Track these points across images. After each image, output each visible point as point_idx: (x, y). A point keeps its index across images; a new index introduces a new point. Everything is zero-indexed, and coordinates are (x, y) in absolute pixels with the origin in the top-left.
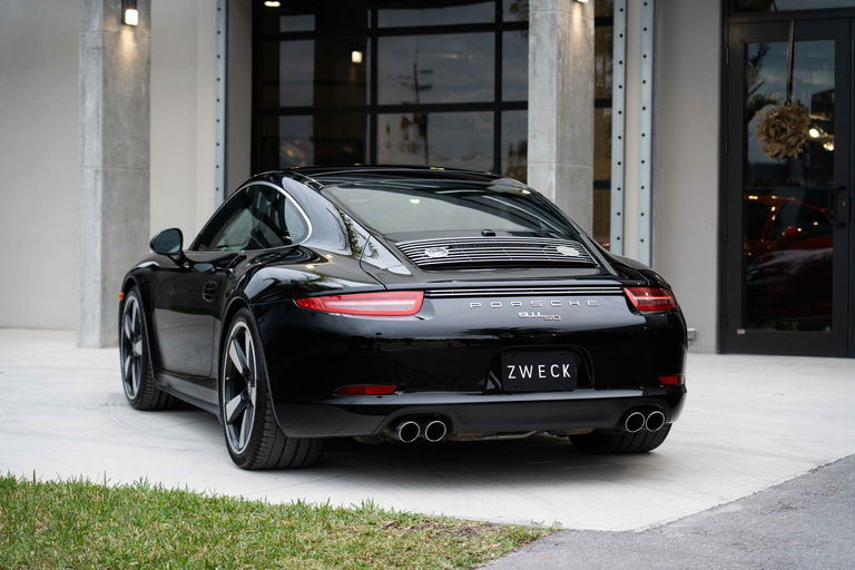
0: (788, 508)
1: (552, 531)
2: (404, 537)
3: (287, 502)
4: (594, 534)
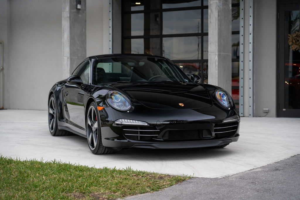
0: (277, 170)
1: (190, 178)
2: (138, 180)
3: (102, 168)
4: (204, 179)
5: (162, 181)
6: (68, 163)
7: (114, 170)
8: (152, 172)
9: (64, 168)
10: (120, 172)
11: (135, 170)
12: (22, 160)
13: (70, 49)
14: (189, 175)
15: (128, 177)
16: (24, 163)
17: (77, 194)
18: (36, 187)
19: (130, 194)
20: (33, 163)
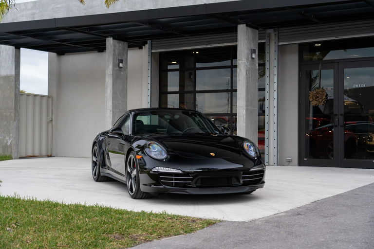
1: (220, 221)
2: (173, 223)
3: (140, 211)
4: (233, 222)
5: (194, 224)
6: (109, 206)
7: (151, 214)
8: (185, 215)
9: (106, 211)
10: (156, 215)
11: (170, 214)
12: (67, 204)
13: (113, 103)
14: (219, 219)
15: (163, 220)
16: (69, 206)
17: (117, 235)
18: (80, 228)
19: (165, 236)
20: (77, 206)
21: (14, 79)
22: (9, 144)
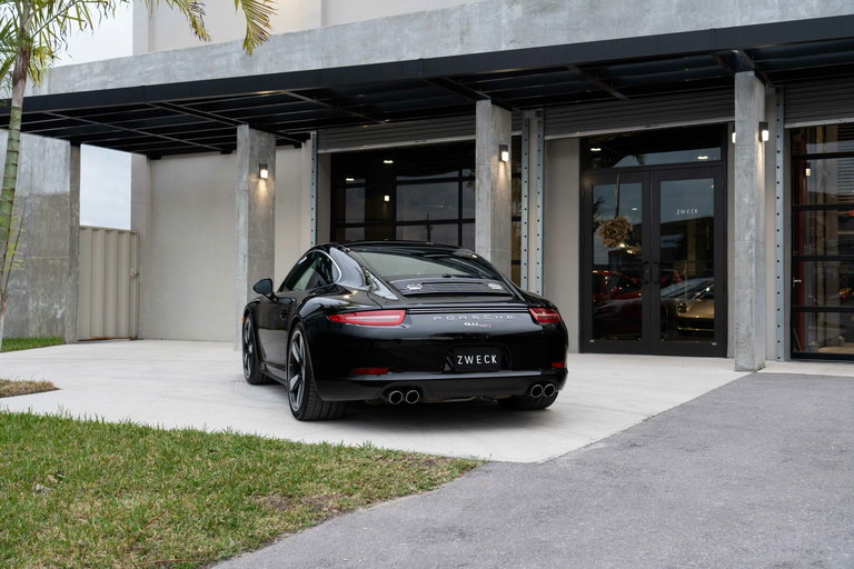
0: (634, 445)
1: (484, 462)
2: (388, 467)
3: (317, 443)
4: (513, 465)
5: (433, 469)
6: (253, 433)
7: (340, 449)
8: (411, 450)
9: (249, 443)
10: (351, 450)
11: (379, 448)
12: (168, 428)
13: (249, 242)
14: (481, 458)
15: (368, 461)
16: (171, 435)
17: (277, 498)
18: (196, 484)
19: (379, 497)
20: (188, 434)
21: (68, 200)
22: (58, 316)
